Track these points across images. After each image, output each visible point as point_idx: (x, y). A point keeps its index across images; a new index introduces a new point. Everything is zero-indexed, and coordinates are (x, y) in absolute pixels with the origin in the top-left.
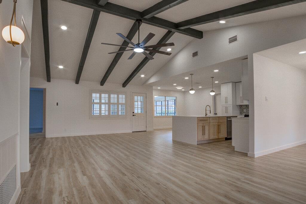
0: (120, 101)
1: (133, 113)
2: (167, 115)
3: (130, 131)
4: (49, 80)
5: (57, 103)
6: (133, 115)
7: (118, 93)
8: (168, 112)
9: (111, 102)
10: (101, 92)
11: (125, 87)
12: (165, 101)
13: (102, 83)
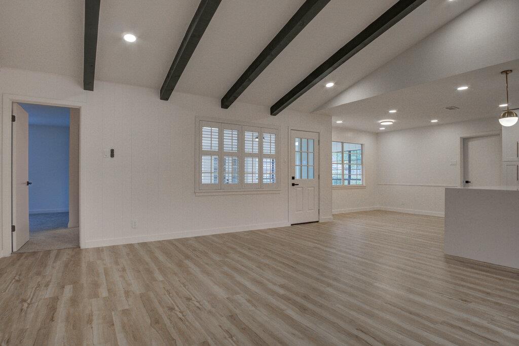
0: (266, 150)
1: (293, 178)
2: (346, 183)
3: (286, 223)
4: (88, 84)
5: (112, 151)
6: (293, 185)
7: (261, 131)
8: (350, 176)
9: (247, 151)
10: (222, 125)
11: (275, 115)
12: (342, 152)
13: (227, 101)
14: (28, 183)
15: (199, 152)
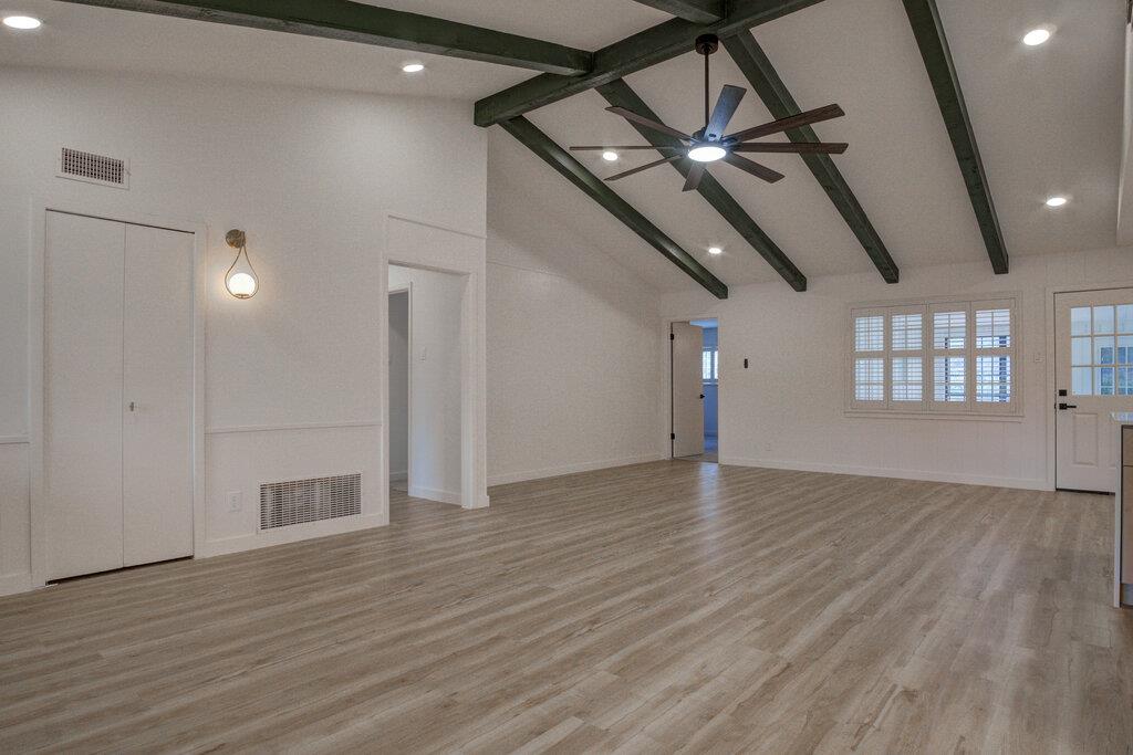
1: (1063, 393)
5: (746, 361)
6: (1063, 407)
7: (970, 306)
11: (1005, 271)
14: (702, 396)
15: (852, 355)
